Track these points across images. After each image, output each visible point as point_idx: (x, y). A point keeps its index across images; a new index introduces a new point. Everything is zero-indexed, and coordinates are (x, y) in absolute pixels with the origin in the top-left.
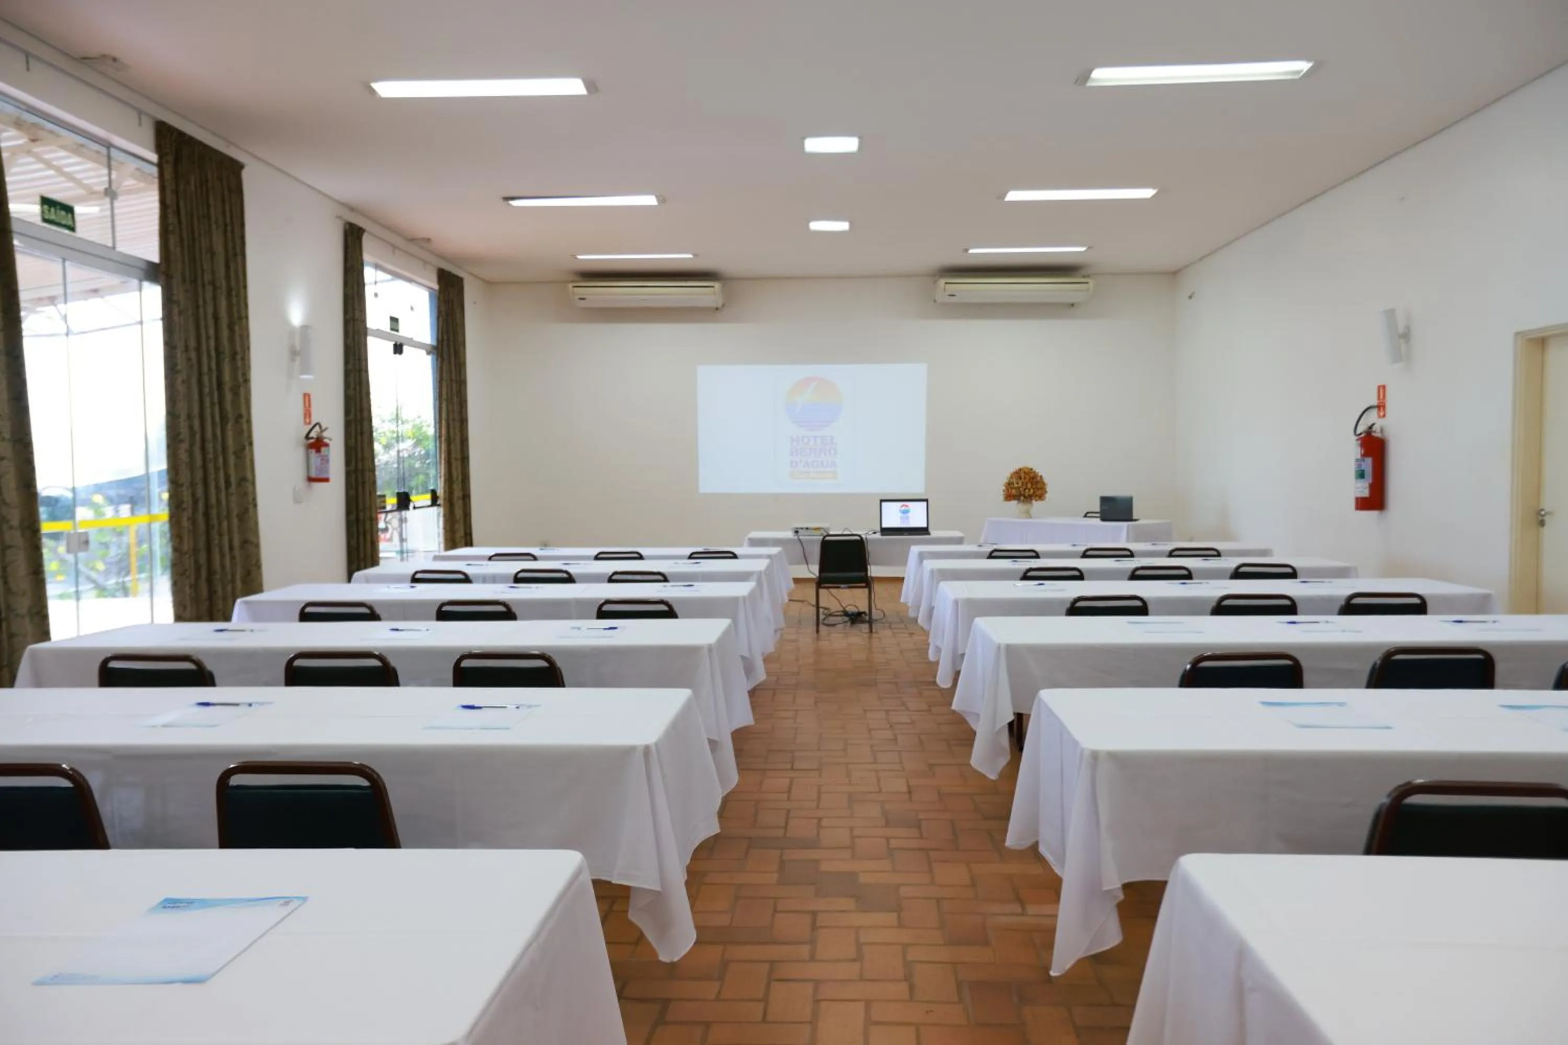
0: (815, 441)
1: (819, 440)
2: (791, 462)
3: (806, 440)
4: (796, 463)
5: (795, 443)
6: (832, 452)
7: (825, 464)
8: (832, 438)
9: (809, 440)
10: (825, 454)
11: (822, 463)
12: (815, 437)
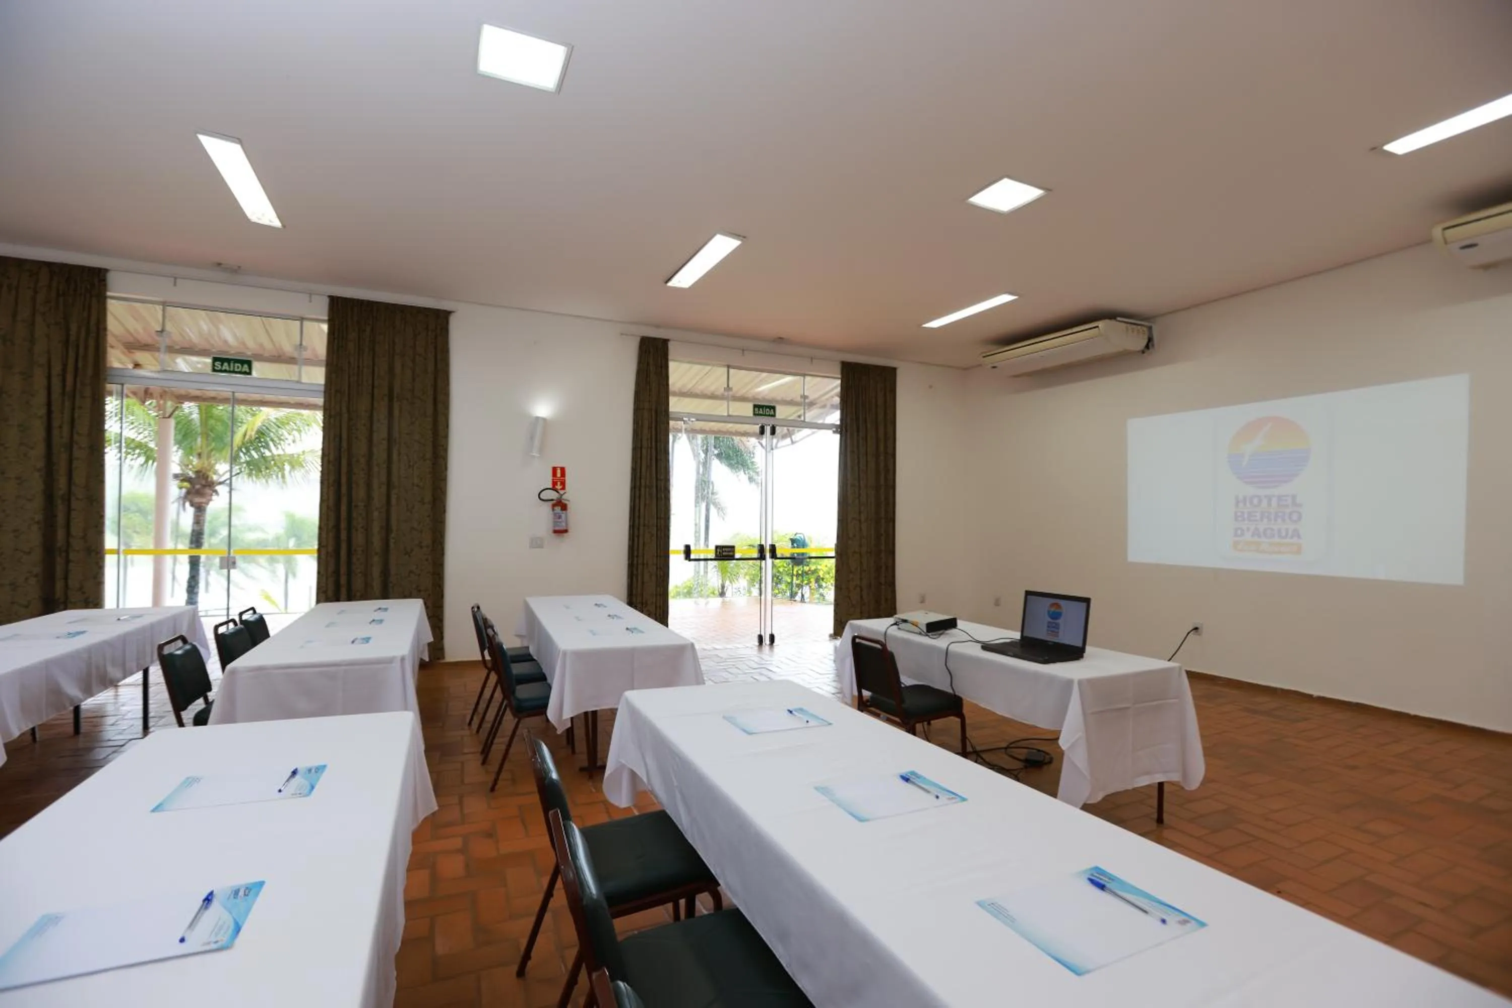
0: (1269, 504)
1: (1274, 502)
2: (1236, 530)
3: (1255, 501)
4: (1242, 530)
5: (1241, 505)
6: (1295, 517)
7: (1284, 534)
8: (1294, 497)
9: (1260, 501)
10: (1284, 520)
11: (1279, 531)
12: (1269, 498)
